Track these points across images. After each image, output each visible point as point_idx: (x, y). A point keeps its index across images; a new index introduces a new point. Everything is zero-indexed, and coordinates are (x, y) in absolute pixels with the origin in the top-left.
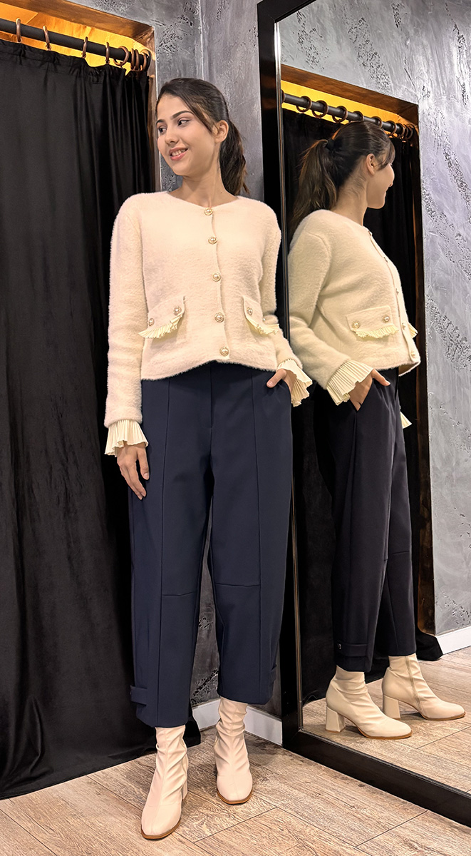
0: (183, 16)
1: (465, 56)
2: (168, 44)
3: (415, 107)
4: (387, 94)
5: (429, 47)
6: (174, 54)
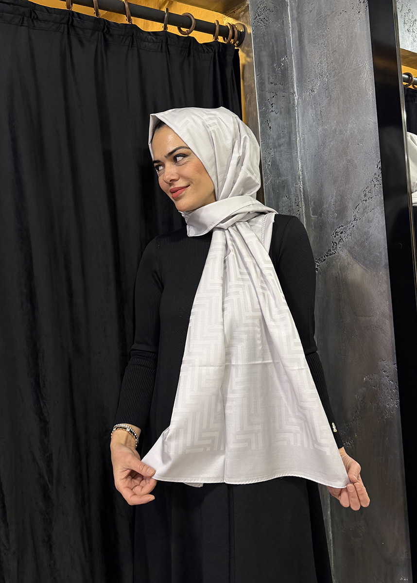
2: (261, 17)
6: (267, 27)
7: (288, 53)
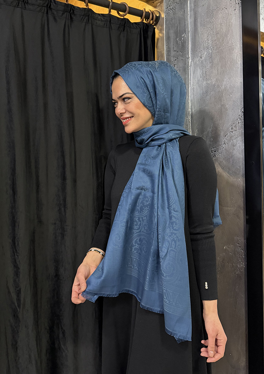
2: (171, 7)
6: (174, 14)
7: (186, 31)
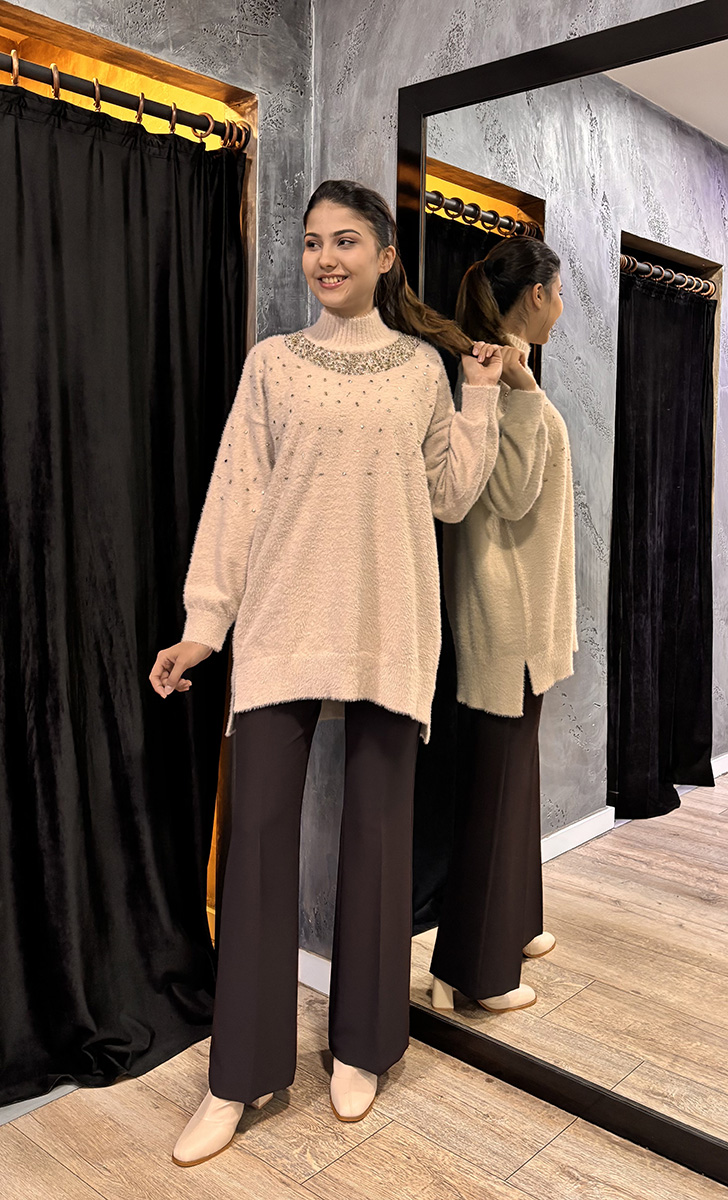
0: (292, 82)
1: (597, 143)
2: (273, 118)
3: (542, 203)
4: (514, 187)
5: (559, 130)
6: (280, 131)
7: (306, 168)
